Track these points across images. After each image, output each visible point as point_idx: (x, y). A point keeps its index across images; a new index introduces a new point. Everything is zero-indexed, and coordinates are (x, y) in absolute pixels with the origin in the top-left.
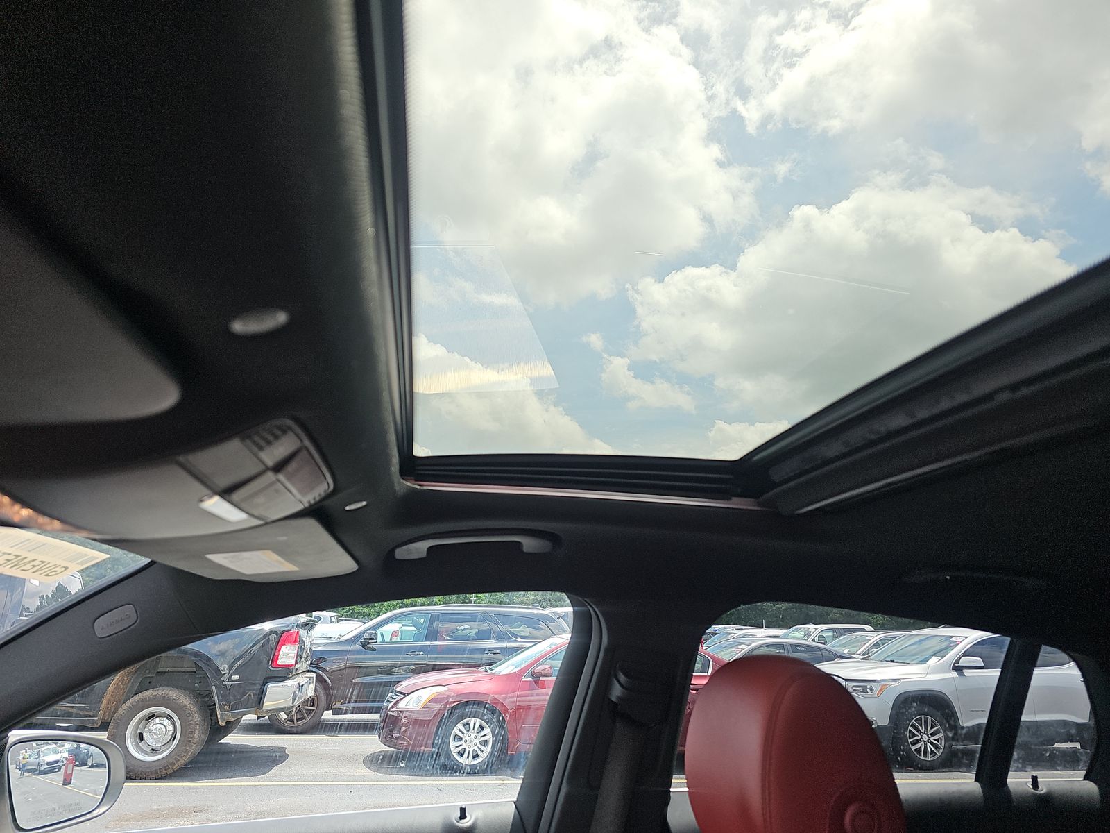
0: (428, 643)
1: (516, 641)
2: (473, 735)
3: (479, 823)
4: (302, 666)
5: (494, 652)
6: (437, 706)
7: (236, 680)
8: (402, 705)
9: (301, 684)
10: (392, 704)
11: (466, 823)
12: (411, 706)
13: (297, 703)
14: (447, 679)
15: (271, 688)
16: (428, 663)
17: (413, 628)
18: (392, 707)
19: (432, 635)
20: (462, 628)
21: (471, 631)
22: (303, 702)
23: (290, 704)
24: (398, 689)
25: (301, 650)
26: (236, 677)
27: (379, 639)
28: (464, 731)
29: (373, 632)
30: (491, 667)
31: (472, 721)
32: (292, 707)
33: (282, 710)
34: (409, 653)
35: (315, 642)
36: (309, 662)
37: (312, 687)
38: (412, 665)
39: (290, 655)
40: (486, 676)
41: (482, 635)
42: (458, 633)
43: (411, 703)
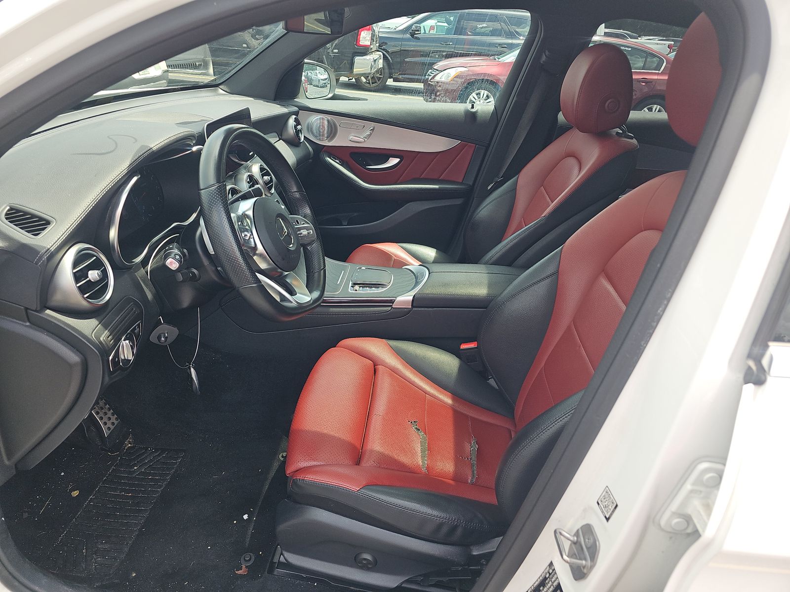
0: (456, 36)
1: (519, 39)
2: (482, 101)
3: (479, 111)
4: (375, 47)
5: (504, 46)
6: (460, 81)
7: (335, 53)
8: (437, 78)
9: (375, 59)
10: (431, 77)
11: (473, 110)
12: (443, 79)
13: (373, 71)
14: (468, 63)
15: (358, 59)
16: (455, 51)
17: (446, 24)
18: (431, 79)
19: (459, 30)
20: (481, 26)
21: (487, 29)
22: (376, 71)
23: (369, 71)
24: (435, 68)
25: (373, 35)
26: (336, 51)
27: (422, 31)
28: (476, 98)
29: (419, 25)
30: (498, 57)
31: (482, 92)
32: (370, 73)
33: (363, 75)
34: (442, 43)
35: (381, 30)
36: (378, 45)
37: (381, 61)
38: (443, 51)
39: (366, 38)
40: (495, 63)
41: (494, 33)
42: (478, 30)
43: (443, 77)
